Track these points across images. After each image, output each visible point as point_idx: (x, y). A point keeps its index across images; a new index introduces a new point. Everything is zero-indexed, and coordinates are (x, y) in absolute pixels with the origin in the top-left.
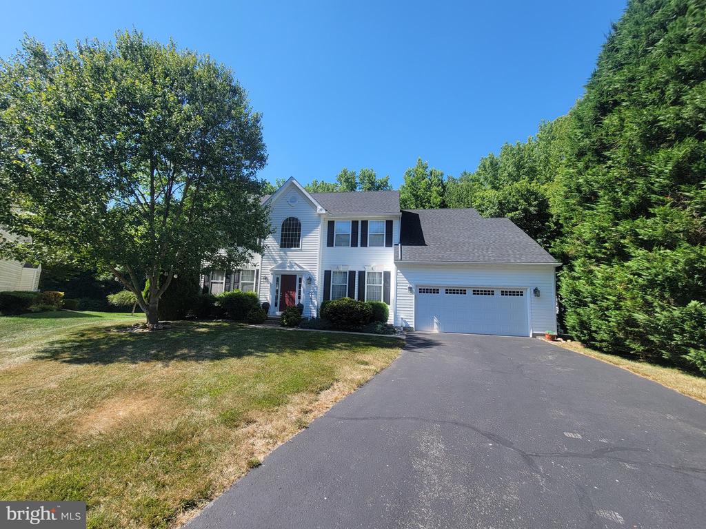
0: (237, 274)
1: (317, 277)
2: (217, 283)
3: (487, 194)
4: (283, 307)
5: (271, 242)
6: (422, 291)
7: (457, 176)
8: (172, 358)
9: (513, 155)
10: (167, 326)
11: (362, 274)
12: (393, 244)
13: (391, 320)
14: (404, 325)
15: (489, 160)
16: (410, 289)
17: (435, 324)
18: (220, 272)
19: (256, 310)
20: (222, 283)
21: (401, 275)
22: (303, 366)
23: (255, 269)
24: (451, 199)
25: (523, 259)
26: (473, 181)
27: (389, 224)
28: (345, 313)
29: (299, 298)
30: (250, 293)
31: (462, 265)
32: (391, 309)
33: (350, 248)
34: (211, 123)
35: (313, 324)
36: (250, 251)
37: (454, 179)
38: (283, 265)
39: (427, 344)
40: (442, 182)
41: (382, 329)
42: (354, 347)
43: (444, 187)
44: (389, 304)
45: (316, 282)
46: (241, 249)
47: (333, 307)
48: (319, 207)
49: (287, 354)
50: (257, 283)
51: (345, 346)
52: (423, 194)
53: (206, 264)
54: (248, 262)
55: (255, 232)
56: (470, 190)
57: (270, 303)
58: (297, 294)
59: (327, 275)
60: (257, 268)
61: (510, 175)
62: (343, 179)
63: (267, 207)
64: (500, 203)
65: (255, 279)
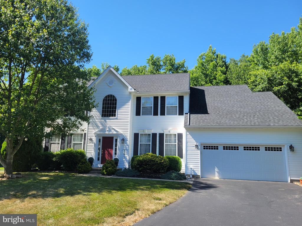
0: (70, 137)
1: (128, 138)
2: (55, 143)
3: (259, 72)
4: (103, 161)
5: (95, 113)
6: (206, 147)
7: (237, 59)
8: (26, 197)
9: (279, 43)
10: (19, 176)
11: (161, 135)
12: (184, 113)
13: (183, 170)
14: (193, 174)
15: (260, 47)
16: (197, 146)
17: (216, 172)
18: (57, 135)
19: (83, 163)
20: (59, 143)
21: (189, 136)
22: (116, 201)
23: (83, 133)
24: (232, 76)
25: (281, 123)
26: (250, 62)
27: (181, 98)
28: (149, 165)
29: (116, 154)
30: (79, 150)
31: (235, 128)
32: (183, 162)
33: (152, 117)
34: (54, 34)
35: (125, 173)
36: (80, 120)
37: (235, 61)
38: (103, 130)
39: (208, 187)
40: (225, 64)
41: (176, 176)
42: (153, 189)
43: (227, 67)
44: (182, 158)
45: (128, 142)
46: (73, 118)
47: (139, 161)
48: (130, 87)
49: (105, 193)
50: (84, 143)
51: (147, 188)
52: (211, 73)
53: (48, 130)
54: (78, 128)
55: (84, 107)
56: (246, 69)
57: (94, 158)
58: (114, 152)
59: (136, 136)
60: (85, 132)
61: (276, 58)
62: (151, 62)
63: (92, 88)
64: (269, 79)
65: (83, 140)
